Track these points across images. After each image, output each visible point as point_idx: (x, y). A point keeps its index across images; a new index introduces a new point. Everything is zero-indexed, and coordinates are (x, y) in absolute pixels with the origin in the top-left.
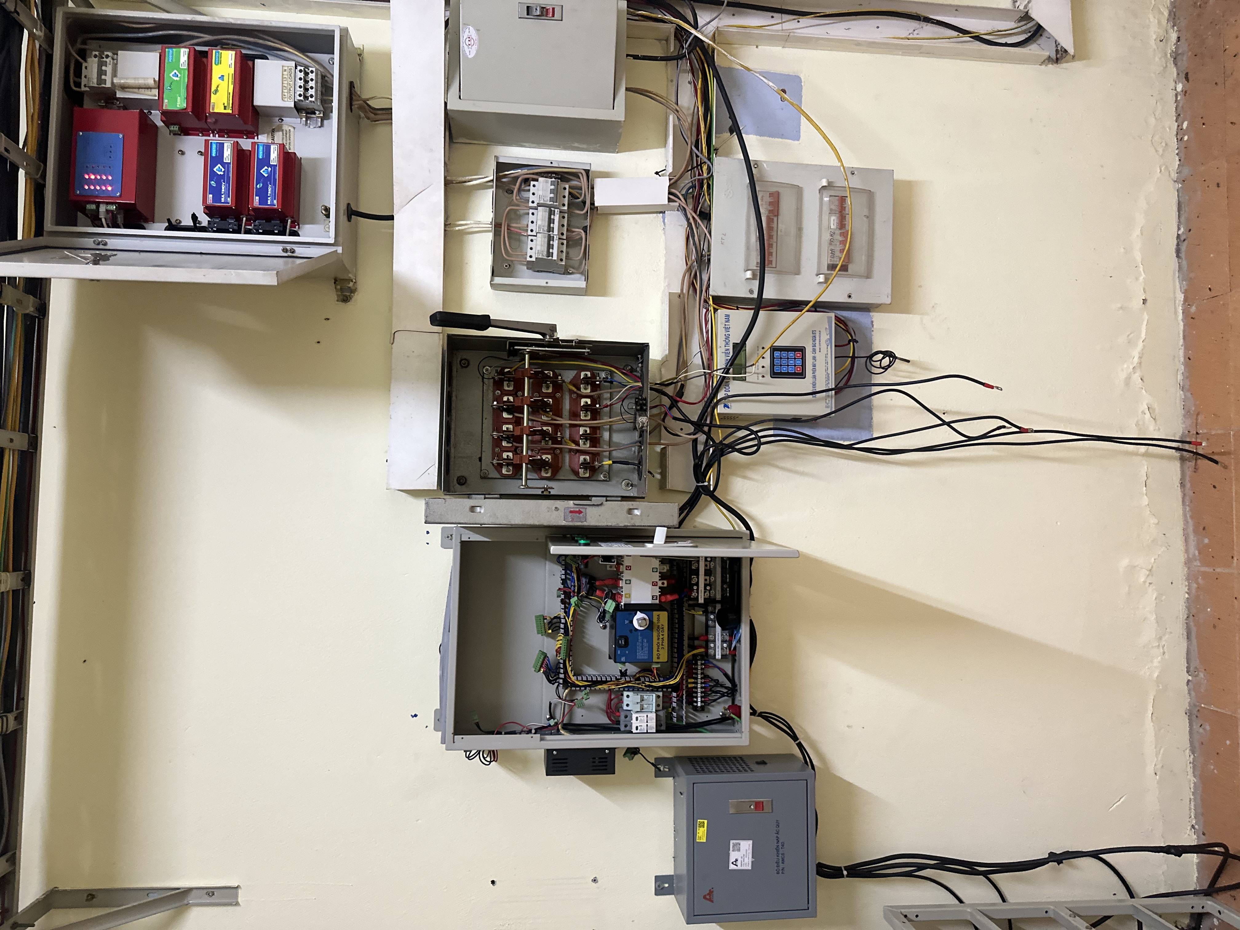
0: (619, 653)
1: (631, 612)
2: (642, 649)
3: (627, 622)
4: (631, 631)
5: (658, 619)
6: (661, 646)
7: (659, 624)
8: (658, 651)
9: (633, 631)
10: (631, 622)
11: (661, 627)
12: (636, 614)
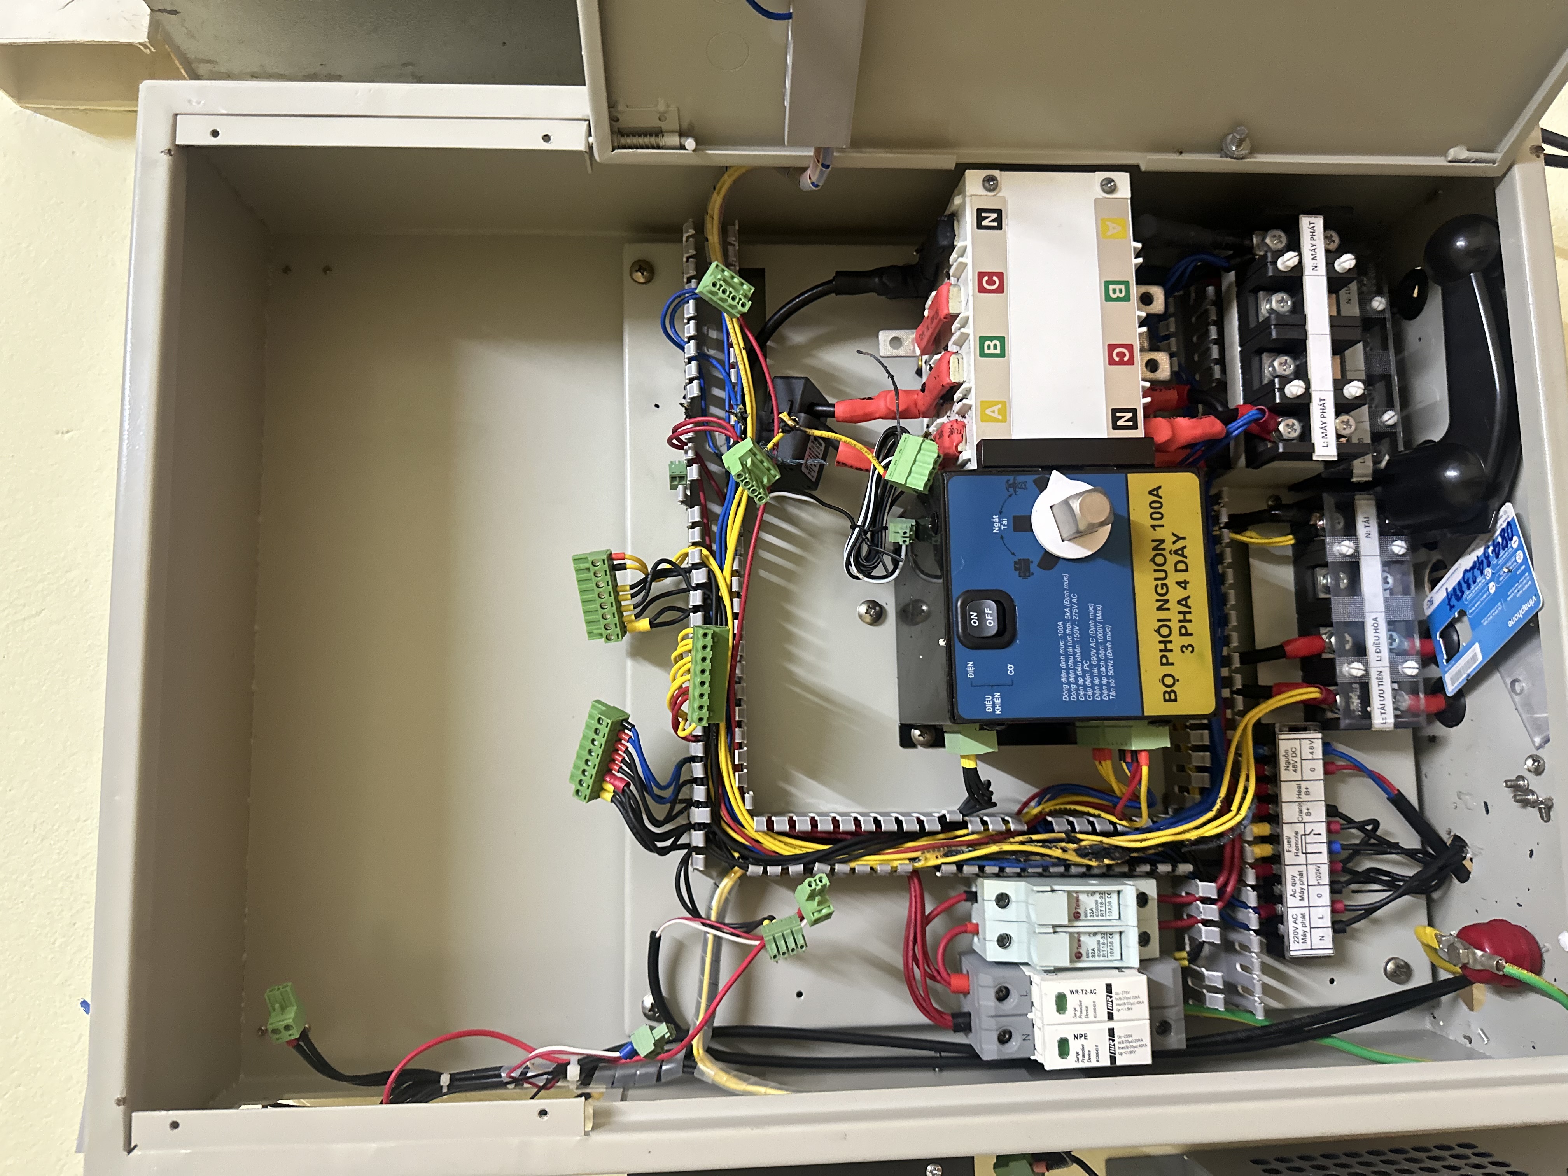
0: (971, 674)
1: (1021, 478)
2: (1086, 656)
3: (999, 524)
4: (1023, 568)
5: (1156, 511)
6: (1177, 641)
7: (1160, 534)
8: (1165, 662)
9: (1033, 567)
10: (1023, 524)
11: (1168, 545)
12: (1043, 485)
